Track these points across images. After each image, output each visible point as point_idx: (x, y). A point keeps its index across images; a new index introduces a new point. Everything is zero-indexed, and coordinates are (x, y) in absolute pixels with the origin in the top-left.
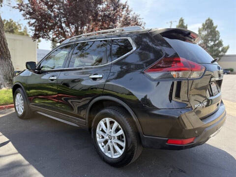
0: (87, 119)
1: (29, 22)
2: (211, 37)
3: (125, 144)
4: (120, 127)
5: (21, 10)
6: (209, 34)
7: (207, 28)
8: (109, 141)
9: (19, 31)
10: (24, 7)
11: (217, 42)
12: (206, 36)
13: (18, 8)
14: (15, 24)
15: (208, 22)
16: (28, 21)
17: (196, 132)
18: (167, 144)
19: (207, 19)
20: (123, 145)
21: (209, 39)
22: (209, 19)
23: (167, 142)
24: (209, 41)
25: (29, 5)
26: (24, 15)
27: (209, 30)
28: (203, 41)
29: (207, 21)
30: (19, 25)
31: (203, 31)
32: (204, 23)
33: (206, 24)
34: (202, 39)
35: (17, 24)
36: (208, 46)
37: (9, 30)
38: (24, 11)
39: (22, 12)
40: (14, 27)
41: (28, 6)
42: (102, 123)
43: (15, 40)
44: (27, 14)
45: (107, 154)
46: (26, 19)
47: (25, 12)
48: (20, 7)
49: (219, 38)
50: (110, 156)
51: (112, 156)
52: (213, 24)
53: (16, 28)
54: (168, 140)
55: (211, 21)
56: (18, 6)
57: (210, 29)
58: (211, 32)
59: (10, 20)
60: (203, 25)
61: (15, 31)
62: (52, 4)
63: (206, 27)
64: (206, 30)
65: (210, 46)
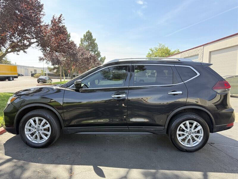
0: (166, 125)
2: (91, 47)
3: (203, 134)
6: (90, 45)
7: (88, 39)
11: (96, 52)
12: (87, 46)
18: (227, 127)
19: (87, 31)
21: (90, 49)
22: (89, 32)
27: (90, 42)
29: (87, 33)
31: (84, 41)
32: (85, 34)
33: (87, 35)
49: (97, 50)
51: (191, 145)
52: (92, 37)
55: (91, 34)
60: (84, 36)
64: (87, 41)
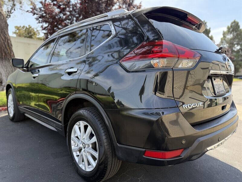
0: (63, 122)
1: (42, 26)
2: (237, 40)
3: (97, 154)
4: (93, 133)
5: (34, 14)
6: (235, 37)
7: (233, 31)
8: (83, 150)
9: (37, 37)
10: (37, 10)
12: (231, 39)
13: (31, 12)
14: (33, 30)
15: (234, 24)
16: (41, 24)
17: (184, 142)
18: (144, 156)
19: (233, 21)
20: (96, 155)
21: (235, 43)
22: (235, 22)
23: (144, 154)
24: (235, 45)
25: (43, 9)
26: (37, 19)
27: (235, 34)
28: (228, 45)
29: (232, 23)
30: (37, 31)
31: (228, 34)
32: (230, 26)
33: (231, 26)
34: (227, 43)
35: (35, 30)
36: (234, 51)
37: (28, 36)
38: (37, 14)
39: (36, 16)
40: (32, 33)
41: (41, 10)
42: (76, 127)
43: (29, 44)
44: (40, 17)
45: (81, 166)
46: (39, 22)
47: (38, 16)
48: (33, 11)
50: (83, 168)
51: (85, 168)
52: (239, 27)
53: (34, 34)
54: (145, 151)
55: (238, 23)
56: (31, 10)
57: (236, 31)
58: (237, 35)
59: (29, 26)
60: (228, 28)
61: (33, 37)
62: (64, 7)
63: (231, 30)
64: (231, 33)
65: (236, 50)
